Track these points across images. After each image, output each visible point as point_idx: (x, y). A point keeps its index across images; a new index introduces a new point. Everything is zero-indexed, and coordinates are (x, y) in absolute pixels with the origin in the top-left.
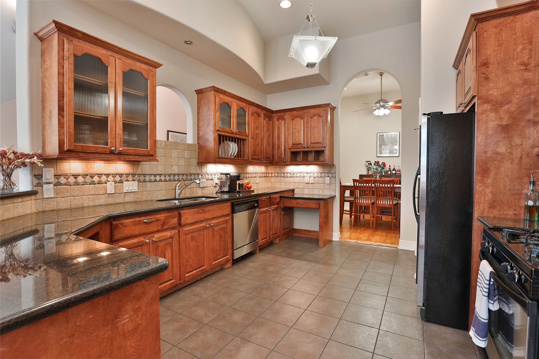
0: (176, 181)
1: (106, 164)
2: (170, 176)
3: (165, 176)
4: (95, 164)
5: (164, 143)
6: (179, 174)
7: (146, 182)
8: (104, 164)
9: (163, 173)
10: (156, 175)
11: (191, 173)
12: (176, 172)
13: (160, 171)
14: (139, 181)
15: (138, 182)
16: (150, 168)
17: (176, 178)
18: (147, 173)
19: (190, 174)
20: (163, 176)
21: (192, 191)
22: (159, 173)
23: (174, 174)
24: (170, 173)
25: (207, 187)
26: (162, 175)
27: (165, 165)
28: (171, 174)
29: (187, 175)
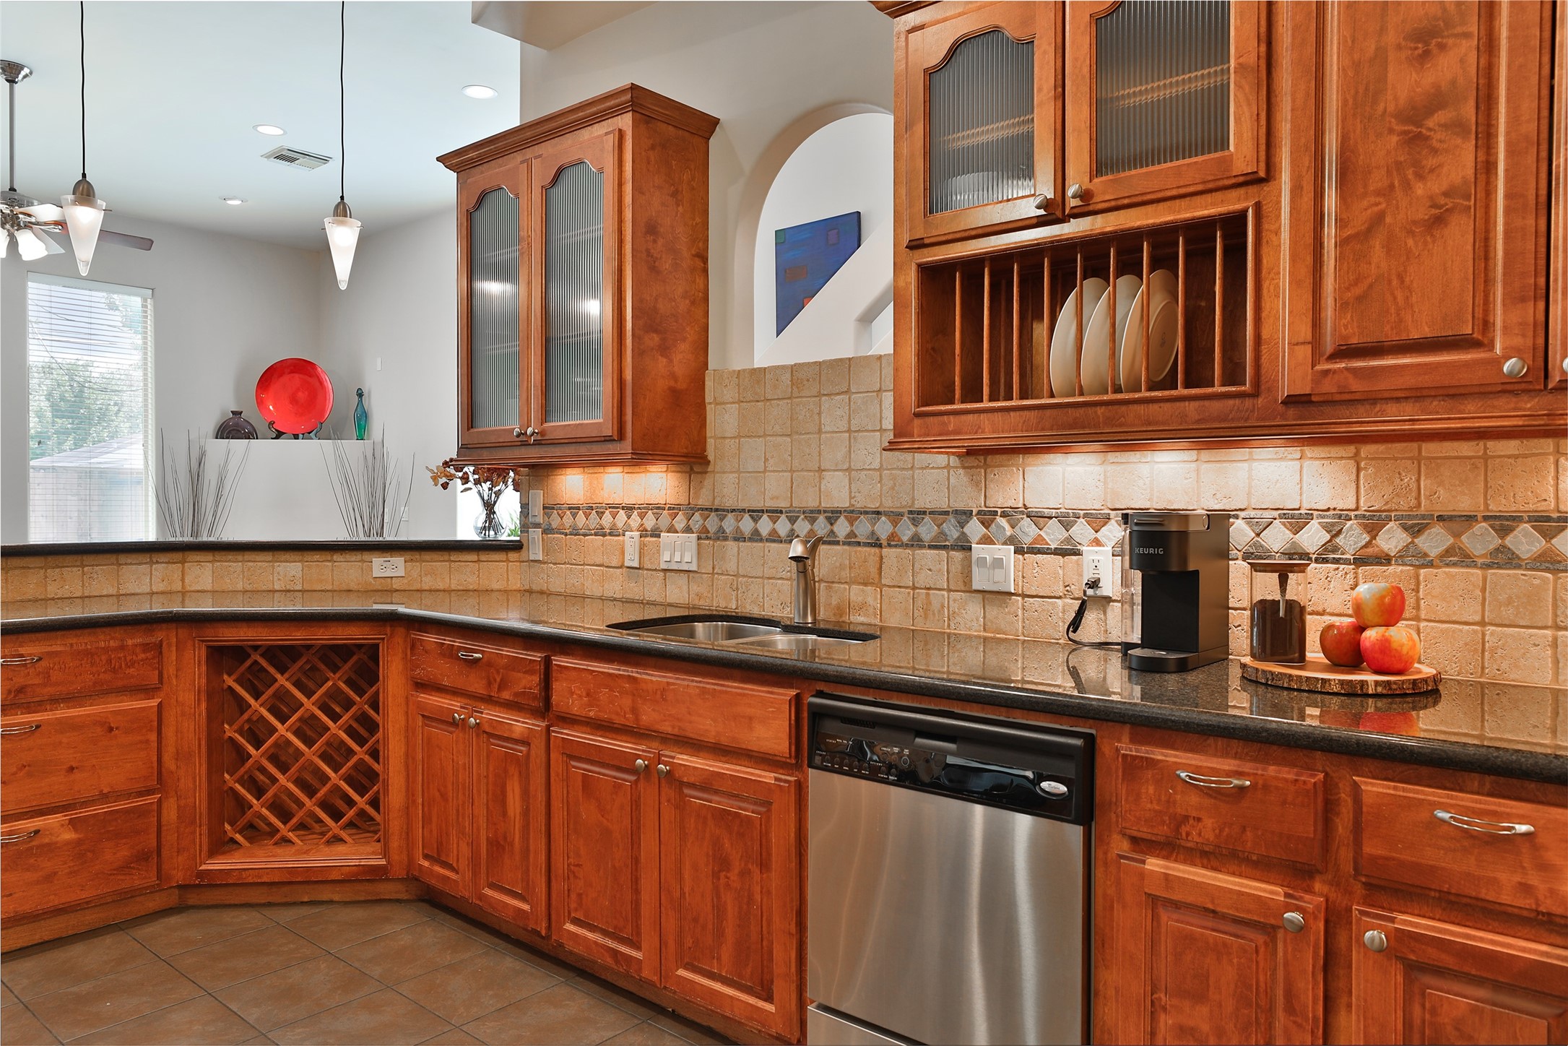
0: (837, 543)
1: (626, 475)
2: (813, 521)
3: (793, 520)
4: (607, 475)
5: (788, 375)
6: (852, 512)
7: (726, 539)
8: (621, 474)
9: (783, 504)
10: (758, 511)
11: (918, 505)
12: (841, 501)
13: (772, 499)
14: (704, 535)
15: (699, 538)
16: (738, 483)
17: (842, 528)
18: (729, 503)
19: (911, 512)
20: (783, 516)
21: (919, 603)
22: (770, 504)
23: (832, 512)
24: (812, 503)
25: (1024, 596)
26: (781, 512)
27: (792, 471)
28: (819, 512)
29: (895, 517)
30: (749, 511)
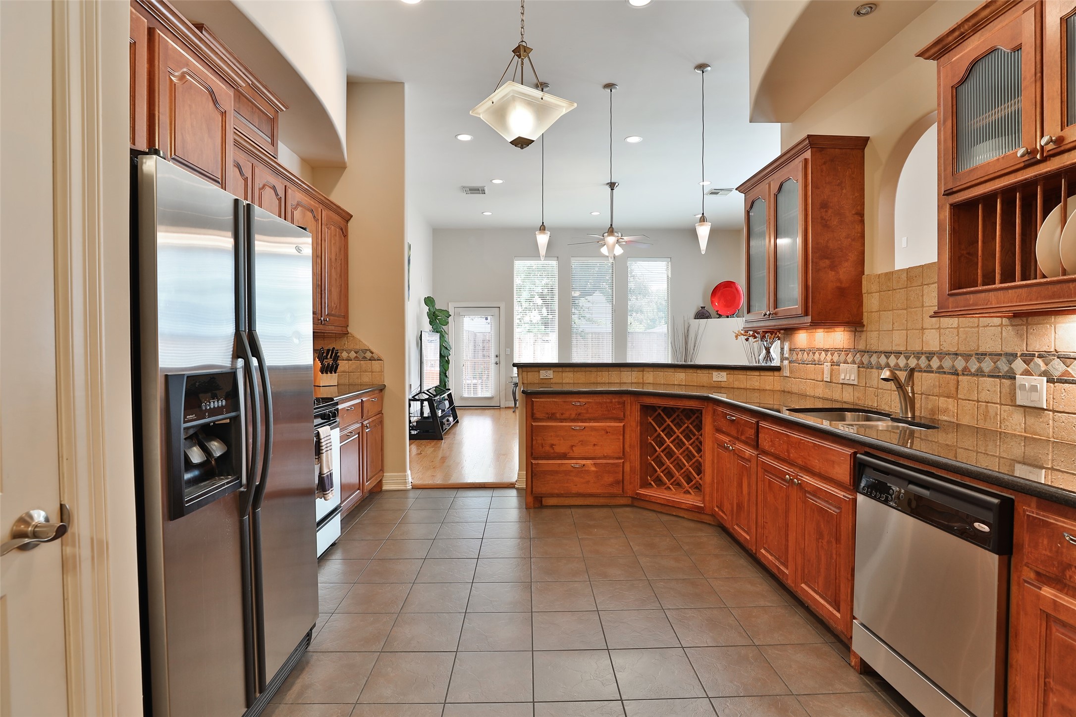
0: (932, 372)
1: (825, 333)
2: (918, 359)
3: (907, 358)
4: (817, 333)
5: (905, 275)
6: (941, 353)
7: (872, 368)
8: (822, 333)
9: (902, 349)
10: (889, 353)
11: (982, 350)
12: (934, 346)
13: (896, 346)
14: (861, 365)
15: (859, 367)
16: (879, 337)
17: (935, 363)
18: (874, 348)
19: (977, 354)
20: (902, 356)
21: (981, 411)
22: (895, 348)
23: (929, 354)
24: (918, 348)
25: (1054, 411)
26: (901, 353)
27: (907, 330)
28: (922, 354)
29: (967, 357)
30: (884, 352)
